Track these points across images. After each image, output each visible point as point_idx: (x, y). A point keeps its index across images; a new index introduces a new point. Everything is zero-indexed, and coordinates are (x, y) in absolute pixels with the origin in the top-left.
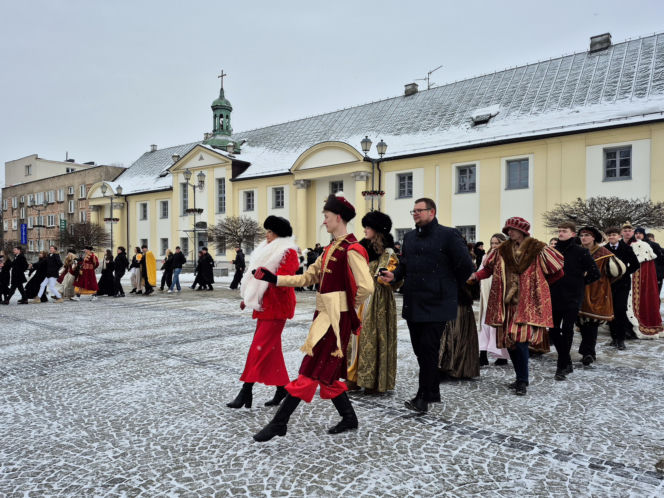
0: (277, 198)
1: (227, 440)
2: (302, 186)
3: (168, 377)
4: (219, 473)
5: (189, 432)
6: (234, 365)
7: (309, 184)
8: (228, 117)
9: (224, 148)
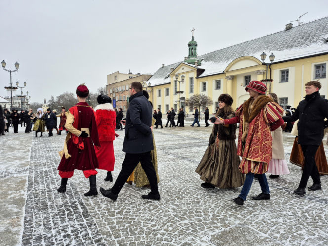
0: (218, 85)
1: (193, 191)
2: (230, 79)
3: (169, 162)
4: (190, 204)
5: (177, 185)
6: (196, 160)
7: (233, 78)
8: (195, 49)
9: (193, 63)
